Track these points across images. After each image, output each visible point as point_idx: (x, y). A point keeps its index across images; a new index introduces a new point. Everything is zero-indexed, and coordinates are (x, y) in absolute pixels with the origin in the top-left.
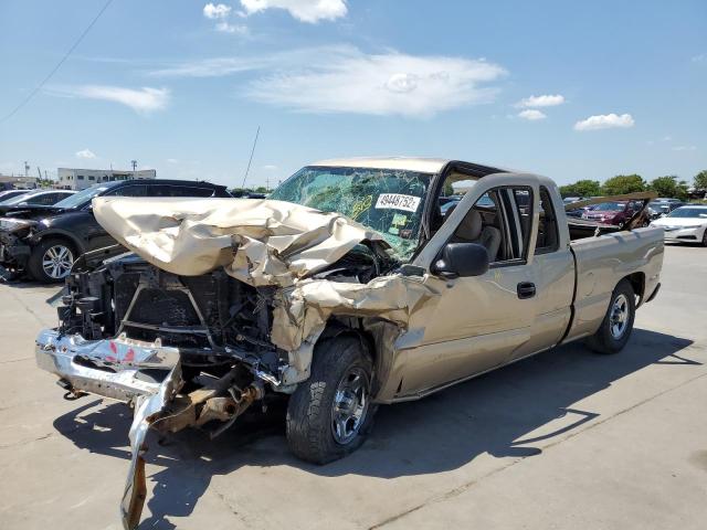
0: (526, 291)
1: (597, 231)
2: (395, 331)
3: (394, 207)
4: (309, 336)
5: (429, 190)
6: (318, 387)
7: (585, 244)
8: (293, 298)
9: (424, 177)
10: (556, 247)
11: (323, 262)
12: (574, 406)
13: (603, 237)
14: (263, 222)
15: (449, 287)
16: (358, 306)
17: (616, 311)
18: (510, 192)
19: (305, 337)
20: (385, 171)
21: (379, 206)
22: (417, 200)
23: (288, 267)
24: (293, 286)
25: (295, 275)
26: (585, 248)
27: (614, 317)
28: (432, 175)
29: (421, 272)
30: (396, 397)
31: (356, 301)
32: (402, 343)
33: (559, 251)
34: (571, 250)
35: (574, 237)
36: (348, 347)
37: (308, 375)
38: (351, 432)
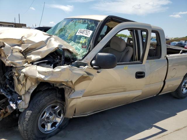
0: (140, 75)
1: (181, 52)
2: (70, 90)
3: (82, 35)
4: (29, 89)
5: (97, 28)
6: (29, 113)
7: (174, 57)
8: (22, 72)
9: (96, 22)
10: (159, 57)
11: (39, 57)
12: (157, 124)
13: (183, 54)
14: (20, 38)
15: (98, 72)
16: (46, 79)
17: (185, 83)
18: (139, 31)
19: (27, 89)
20: (82, 19)
21: (77, 34)
22: (91, 32)
23: (25, 58)
24: (24, 67)
25: (27, 62)
26: (173, 58)
27: (184, 85)
28: (99, 21)
29: (85, 65)
30: (74, 115)
31: (46, 77)
32: (73, 96)
33: (161, 59)
34: (167, 59)
35: (168, 53)
36: (49, 95)
37: (27, 106)
38: (54, 128)
